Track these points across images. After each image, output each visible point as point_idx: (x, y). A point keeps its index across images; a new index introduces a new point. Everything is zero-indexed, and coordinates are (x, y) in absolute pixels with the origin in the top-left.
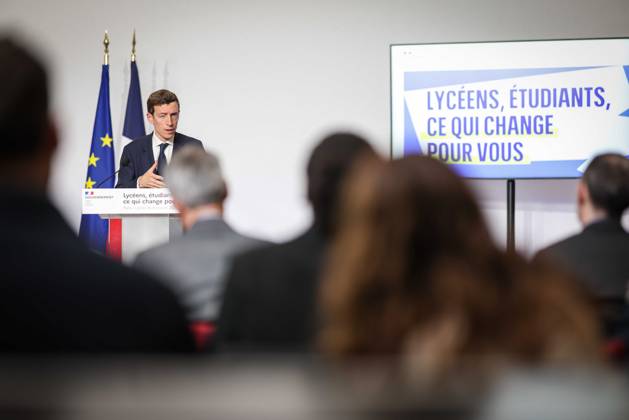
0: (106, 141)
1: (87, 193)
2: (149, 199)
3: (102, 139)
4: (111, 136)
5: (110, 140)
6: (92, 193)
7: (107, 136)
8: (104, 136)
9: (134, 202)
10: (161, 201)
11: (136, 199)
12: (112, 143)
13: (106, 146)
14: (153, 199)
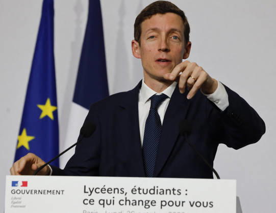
0: (47, 110)
1: (14, 184)
2: (131, 197)
3: (41, 107)
4: (54, 103)
5: (53, 108)
6: (25, 184)
7: (48, 102)
8: (44, 103)
9: (103, 203)
10: (153, 203)
11: (107, 197)
12: (55, 113)
13: (47, 117)
14: (137, 197)
